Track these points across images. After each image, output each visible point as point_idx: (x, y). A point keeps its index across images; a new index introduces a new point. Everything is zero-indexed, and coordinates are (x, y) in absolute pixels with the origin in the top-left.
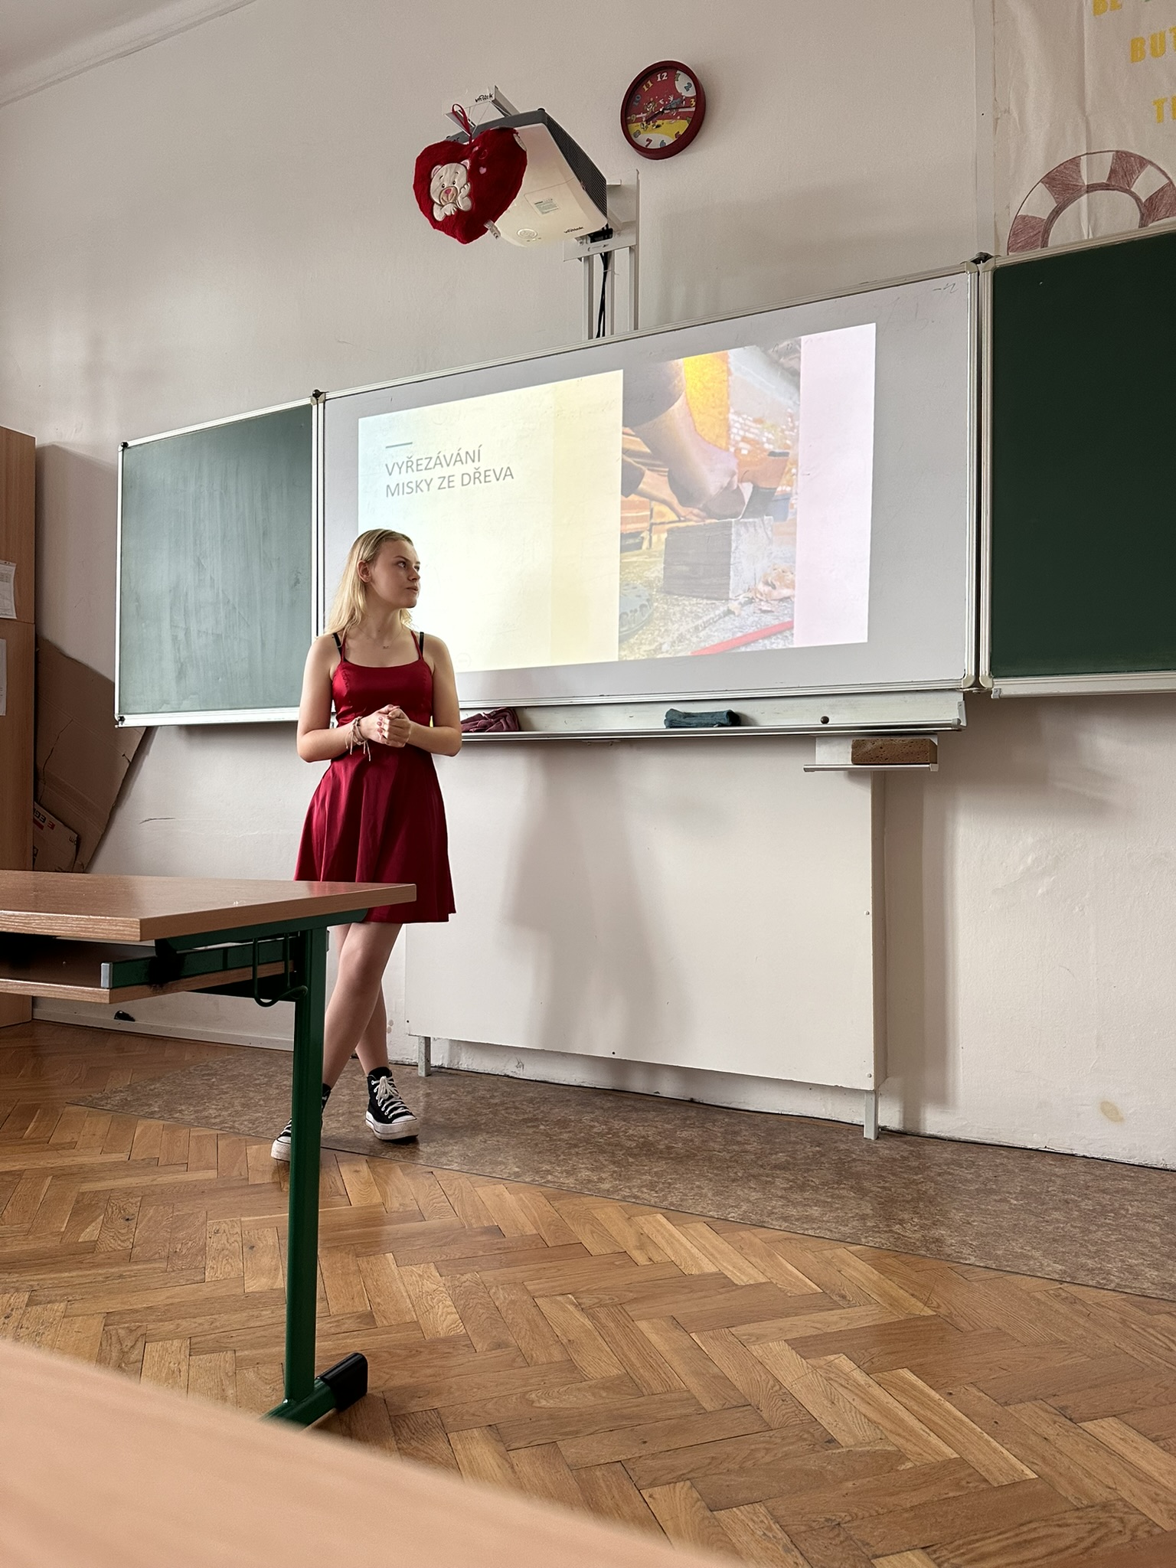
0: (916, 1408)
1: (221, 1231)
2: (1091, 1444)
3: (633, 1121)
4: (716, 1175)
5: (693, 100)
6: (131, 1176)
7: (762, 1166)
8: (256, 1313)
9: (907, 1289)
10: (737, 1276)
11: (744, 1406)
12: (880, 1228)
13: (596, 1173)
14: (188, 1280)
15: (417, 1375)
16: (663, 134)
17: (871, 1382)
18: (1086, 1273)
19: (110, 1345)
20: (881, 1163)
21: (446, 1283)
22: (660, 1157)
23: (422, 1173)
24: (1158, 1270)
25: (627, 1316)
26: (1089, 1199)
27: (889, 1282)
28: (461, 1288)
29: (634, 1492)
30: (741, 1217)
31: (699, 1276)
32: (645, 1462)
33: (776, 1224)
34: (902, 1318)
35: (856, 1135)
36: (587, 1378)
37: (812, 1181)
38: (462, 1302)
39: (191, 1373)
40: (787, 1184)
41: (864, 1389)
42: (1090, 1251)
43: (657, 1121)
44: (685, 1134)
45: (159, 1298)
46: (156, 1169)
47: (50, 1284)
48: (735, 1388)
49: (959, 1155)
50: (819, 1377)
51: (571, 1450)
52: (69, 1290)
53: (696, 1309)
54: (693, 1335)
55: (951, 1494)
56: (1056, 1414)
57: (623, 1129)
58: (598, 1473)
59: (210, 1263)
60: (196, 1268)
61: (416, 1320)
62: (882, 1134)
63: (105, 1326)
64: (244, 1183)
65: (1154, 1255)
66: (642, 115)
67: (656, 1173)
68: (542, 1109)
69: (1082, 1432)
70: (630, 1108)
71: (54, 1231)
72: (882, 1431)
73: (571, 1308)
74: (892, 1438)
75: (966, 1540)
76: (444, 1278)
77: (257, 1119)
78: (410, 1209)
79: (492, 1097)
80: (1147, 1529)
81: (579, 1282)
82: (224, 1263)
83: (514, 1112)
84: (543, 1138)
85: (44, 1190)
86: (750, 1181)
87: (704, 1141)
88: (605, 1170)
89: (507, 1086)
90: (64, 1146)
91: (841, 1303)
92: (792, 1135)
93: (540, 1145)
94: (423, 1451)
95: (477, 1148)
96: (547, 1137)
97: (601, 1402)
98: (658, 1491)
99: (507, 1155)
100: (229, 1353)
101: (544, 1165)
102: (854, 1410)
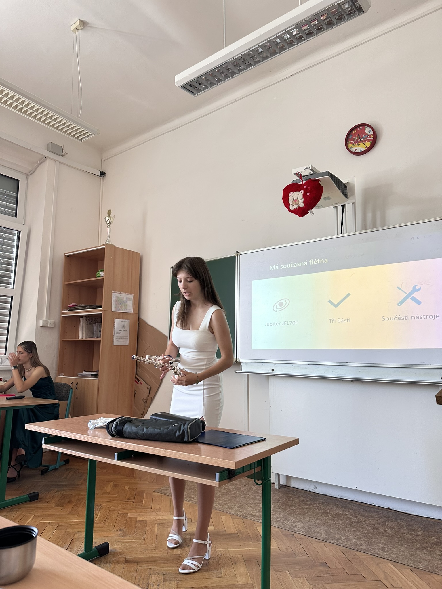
1: (222, 554)
3: (367, 516)
4: (409, 546)
5: (372, 135)
13: (358, 541)
16: (361, 148)
22: (382, 535)
23: (290, 534)
30: (425, 568)
40: (440, 552)
43: (377, 518)
44: (389, 525)
47: (169, 572)
52: (176, 576)
57: (363, 520)
59: (222, 569)
64: (225, 533)
66: (353, 141)
67: (383, 543)
68: (328, 508)
70: (364, 510)
76: (311, 585)
78: (290, 551)
79: (307, 501)
82: (227, 569)
83: (318, 509)
84: (332, 522)
85: (156, 530)
86: (424, 550)
87: (399, 529)
88: (362, 539)
89: (311, 496)
90: (158, 510)
92: (436, 528)
93: (332, 525)
95: (308, 524)
96: (334, 522)
99: (320, 529)
101: (336, 535)
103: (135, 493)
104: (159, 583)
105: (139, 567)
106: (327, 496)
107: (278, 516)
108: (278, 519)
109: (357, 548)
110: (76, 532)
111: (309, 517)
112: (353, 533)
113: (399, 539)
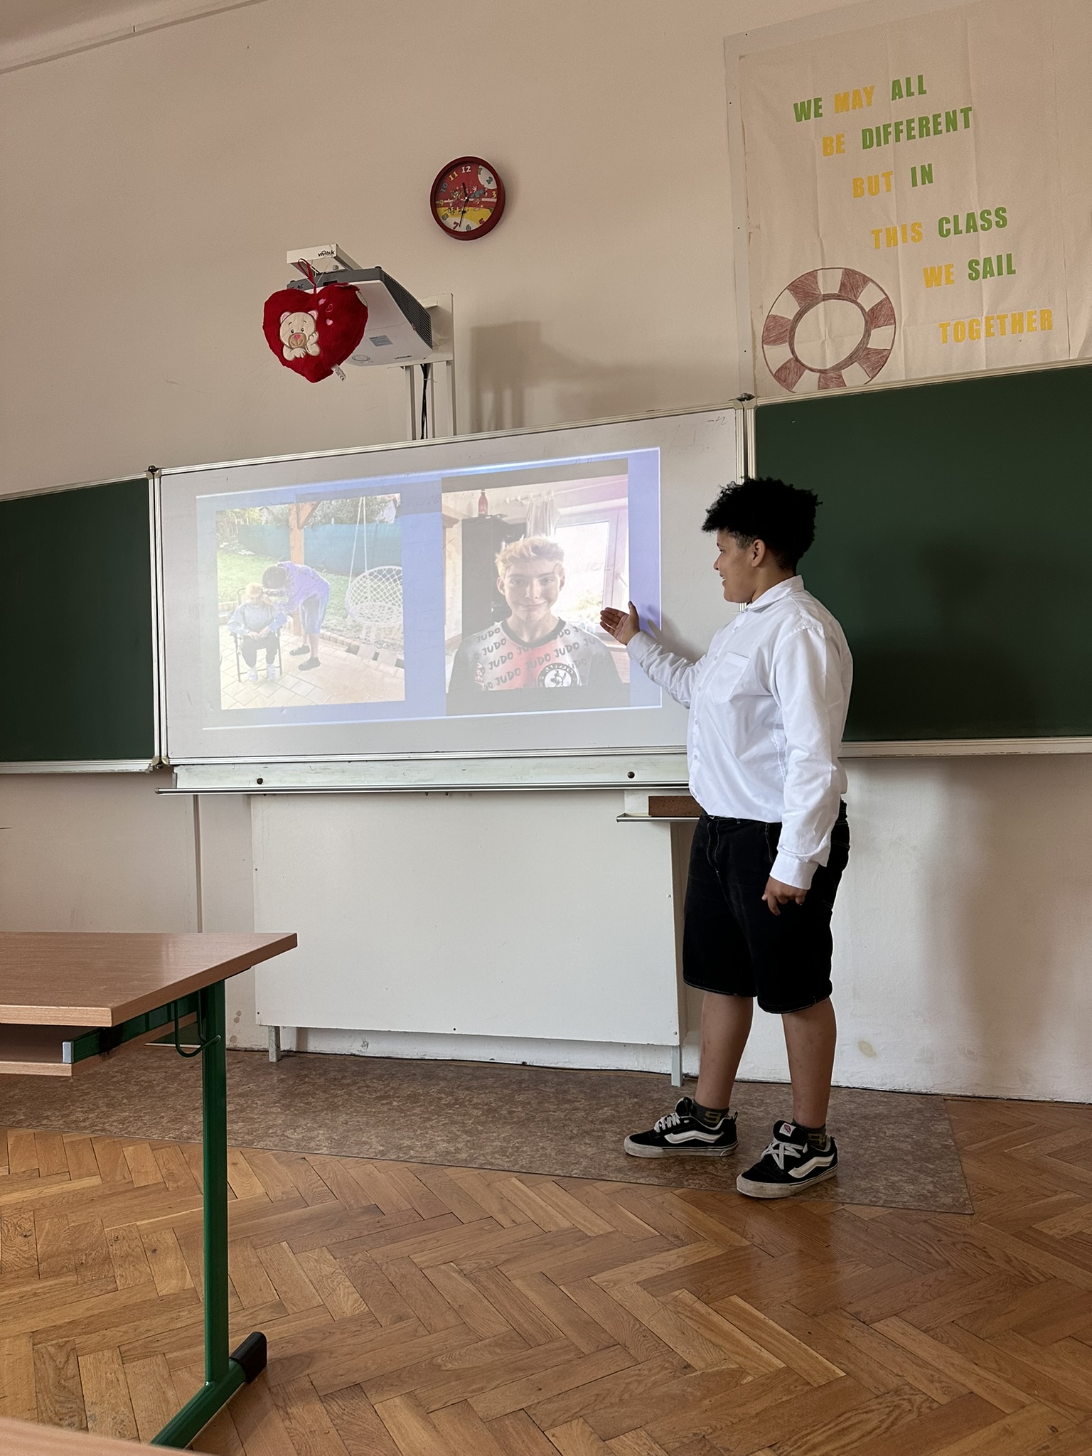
0: (747, 1329)
1: (120, 1238)
2: (881, 1341)
3: (476, 1089)
4: (556, 1135)
5: (494, 192)
6: (17, 1191)
7: (592, 1122)
8: (174, 1316)
9: (726, 1224)
10: (588, 1228)
11: (614, 1346)
12: (696, 1170)
13: (451, 1145)
14: (101, 1291)
15: (333, 1355)
16: (469, 219)
17: (710, 1311)
18: (861, 1193)
19: (44, 1364)
21: (341, 1265)
22: (504, 1123)
23: (298, 1159)
24: (913, 1184)
25: (504, 1277)
26: (856, 1126)
27: (711, 1219)
28: (356, 1268)
29: (538, 1433)
30: (582, 1173)
31: (557, 1232)
32: (543, 1406)
33: (613, 1176)
34: (726, 1251)
35: (665, 1083)
36: (481, 1339)
39: (128, 1379)
41: (706, 1318)
42: (861, 1174)
43: (497, 1087)
44: (522, 1098)
45: (78, 1311)
46: (40, 1181)
48: (604, 1331)
49: (750, 1095)
50: (669, 1312)
51: (481, 1405)
53: (559, 1264)
54: (561, 1287)
55: (784, 1399)
56: (853, 1320)
57: (468, 1098)
58: (507, 1422)
59: (118, 1272)
60: (105, 1277)
61: (322, 1303)
62: (685, 1080)
63: (34, 1345)
64: (130, 1186)
65: (909, 1171)
66: (449, 201)
67: (504, 1138)
68: (391, 1085)
69: (874, 1331)
70: (470, 1076)
72: (725, 1353)
73: (456, 1275)
74: (734, 1357)
75: (800, 1435)
76: (338, 1260)
77: (125, 1118)
78: (293, 1196)
79: (344, 1077)
80: (928, 1405)
81: (457, 1250)
82: (132, 1269)
83: (367, 1091)
84: (399, 1114)
86: (584, 1137)
87: (539, 1103)
88: (459, 1140)
89: (355, 1064)
91: (676, 1243)
92: (612, 1088)
93: (397, 1122)
94: (355, 1424)
95: (341, 1129)
96: (402, 1113)
97: (496, 1358)
98: (557, 1430)
99: (369, 1134)
100: (159, 1356)
101: (404, 1141)
102: (700, 1336)
106: (391, 1060)
107: (271, 1123)
108: (271, 1131)
109: (447, 1160)
111: (347, 1114)
113: (538, 1124)
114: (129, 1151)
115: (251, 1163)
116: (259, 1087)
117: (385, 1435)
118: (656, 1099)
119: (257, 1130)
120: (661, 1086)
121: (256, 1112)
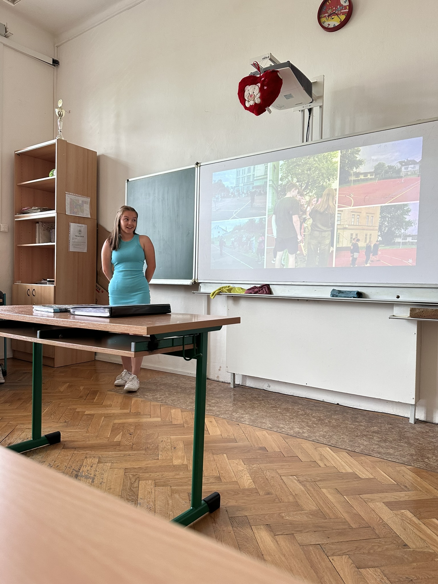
1: (163, 441)
3: (315, 410)
4: (350, 434)
5: (347, 7)
6: (131, 418)
7: (368, 431)
8: (178, 473)
9: (433, 486)
10: (361, 474)
11: (368, 527)
12: (419, 460)
13: (301, 430)
14: (153, 459)
15: (238, 502)
16: (334, 22)
17: (420, 522)
19: (127, 480)
20: (417, 433)
21: (247, 467)
22: (326, 425)
23: (235, 424)
25: (318, 486)
27: (425, 482)
28: (253, 470)
29: (325, 557)
30: (361, 451)
31: (346, 473)
32: (329, 545)
33: (375, 455)
34: (432, 498)
35: (406, 421)
36: (304, 510)
37: (389, 439)
38: (253, 475)
39: (156, 493)
40: (379, 439)
41: (417, 525)
43: (324, 411)
45: (143, 464)
46: (140, 416)
47: (105, 456)
48: (363, 520)
50: (398, 519)
51: (299, 537)
52: (111, 459)
53: (345, 486)
54: (345, 496)
57: (311, 413)
58: (311, 548)
59: (160, 453)
60: (155, 454)
61: (236, 481)
62: (417, 422)
63: (125, 473)
64: (171, 423)
66: (326, 14)
67: (325, 431)
68: (278, 403)
70: (313, 405)
71: (105, 436)
72: (427, 543)
73: (296, 482)
74: (431, 547)
76: (246, 465)
77: (174, 399)
78: (232, 438)
79: (259, 397)
81: (298, 471)
82: (165, 453)
83: (268, 404)
84: (280, 414)
85: (102, 421)
86: (363, 437)
87: (343, 420)
88: (305, 429)
89: (264, 393)
90: (108, 406)
91: (405, 489)
92: (379, 420)
93: (278, 417)
94: (242, 532)
95: (255, 416)
96: (281, 414)
97: (310, 520)
98: (335, 558)
99: (266, 420)
100: (169, 487)
101: (280, 425)
102: (414, 533)
103: (88, 392)
104: (93, 464)
105: (75, 452)
106: (279, 394)
107: (227, 409)
108: (227, 412)
110: (19, 424)
111: (258, 411)
112: (298, 423)
113: (342, 428)
114: (173, 411)
115: (217, 423)
116: (225, 396)
117: (254, 540)
118: (400, 427)
119: (222, 411)
120: (404, 422)
121: (222, 404)
